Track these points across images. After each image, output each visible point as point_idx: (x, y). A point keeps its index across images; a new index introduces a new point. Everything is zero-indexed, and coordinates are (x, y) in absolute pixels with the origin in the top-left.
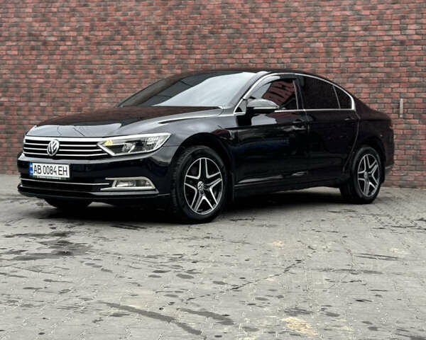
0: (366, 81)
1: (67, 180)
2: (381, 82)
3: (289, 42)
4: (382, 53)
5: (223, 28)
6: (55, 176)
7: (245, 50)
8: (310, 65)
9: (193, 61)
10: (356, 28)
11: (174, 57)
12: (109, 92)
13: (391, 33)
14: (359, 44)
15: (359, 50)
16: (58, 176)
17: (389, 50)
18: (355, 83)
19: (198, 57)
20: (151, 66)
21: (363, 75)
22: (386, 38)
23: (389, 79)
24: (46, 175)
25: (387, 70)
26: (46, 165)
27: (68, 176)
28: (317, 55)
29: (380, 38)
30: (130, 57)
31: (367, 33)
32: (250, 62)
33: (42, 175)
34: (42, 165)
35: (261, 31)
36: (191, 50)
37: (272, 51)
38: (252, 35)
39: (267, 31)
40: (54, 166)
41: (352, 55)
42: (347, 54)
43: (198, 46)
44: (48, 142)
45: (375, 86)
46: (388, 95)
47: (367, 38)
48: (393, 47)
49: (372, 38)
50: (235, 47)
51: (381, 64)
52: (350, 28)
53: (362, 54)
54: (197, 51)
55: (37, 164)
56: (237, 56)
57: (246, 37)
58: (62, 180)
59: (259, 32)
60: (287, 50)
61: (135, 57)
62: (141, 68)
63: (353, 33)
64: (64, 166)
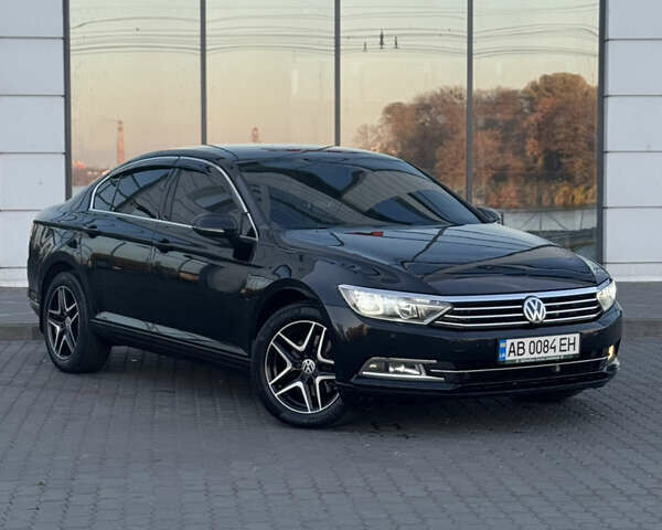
1: (575, 357)
6: (551, 354)
16: (558, 353)
24: (536, 355)
26: (536, 339)
27: (577, 351)
33: (527, 357)
34: (527, 341)
40: (550, 339)
44: (521, 302)
55: (516, 341)
58: (567, 359)
64: (571, 336)
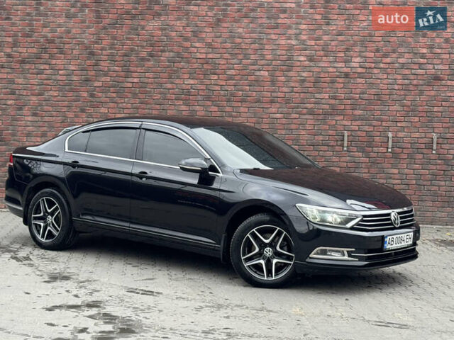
0: (311, 112)
2: (326, 114)
3: (233, 69)
4: (327, 84)
5: (163, 51)
7: (186, 76)
8: (254, 94)
9: (130, 85)
10: (302, 58)
11: (108, 79)
12: (35, 115)
13: (336, 65)
14: (304, 74)
15: (303, 81)
17: (333, 82)
18: (300, 114)
19: (136, 80)
20: (82, 89)
21: (309, 106)
22: (331, 70)
23: (334, 111)
25: (333, 102)
28: (262, 83)
29: (325, 70)
30: (59, 78)
31: (312, 64)
32: (191, 88)
35: (204, 56)
36: (128, 73)
37: (216, 77)
38: (194, 60)
39: (210, 56)
41: (297, 85)
42: (292, 84)
43: (135, 68)
45: (321, 117)
46: (333, 127)
47: (312, 69)
48: (338, 79)
49: (317, 70)
50: (175, 72)
51: (326, 96)
52: (295, 58)
53: (307, 84)
54: (134, 75)
56: (178, 81)
57: (188, 62)
59: (201, 57)
60: (231, 78)
61: (64, 78)
62: (71, 90)
63: (299, 63)
